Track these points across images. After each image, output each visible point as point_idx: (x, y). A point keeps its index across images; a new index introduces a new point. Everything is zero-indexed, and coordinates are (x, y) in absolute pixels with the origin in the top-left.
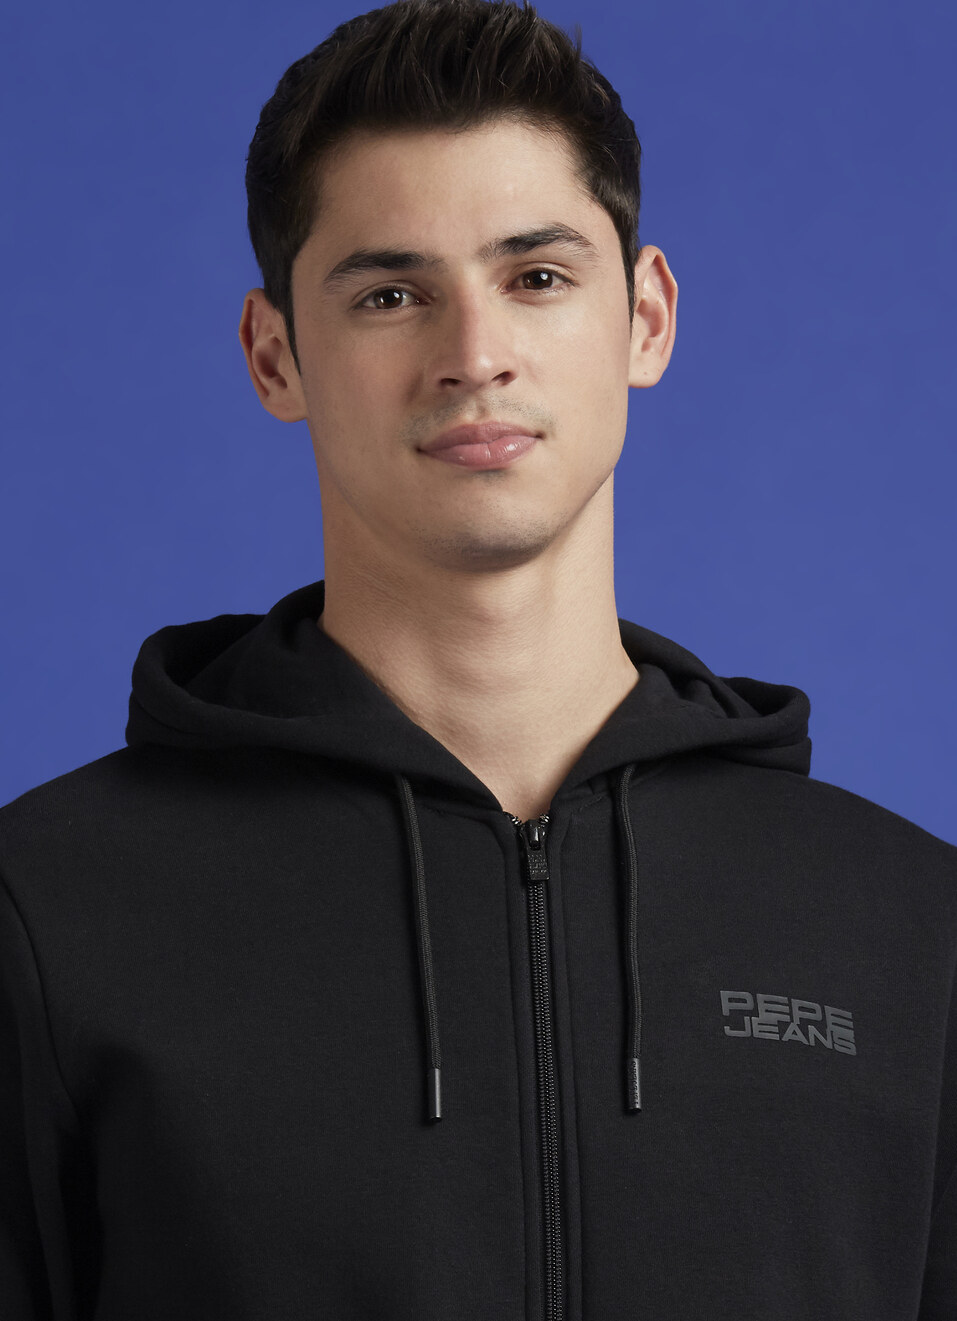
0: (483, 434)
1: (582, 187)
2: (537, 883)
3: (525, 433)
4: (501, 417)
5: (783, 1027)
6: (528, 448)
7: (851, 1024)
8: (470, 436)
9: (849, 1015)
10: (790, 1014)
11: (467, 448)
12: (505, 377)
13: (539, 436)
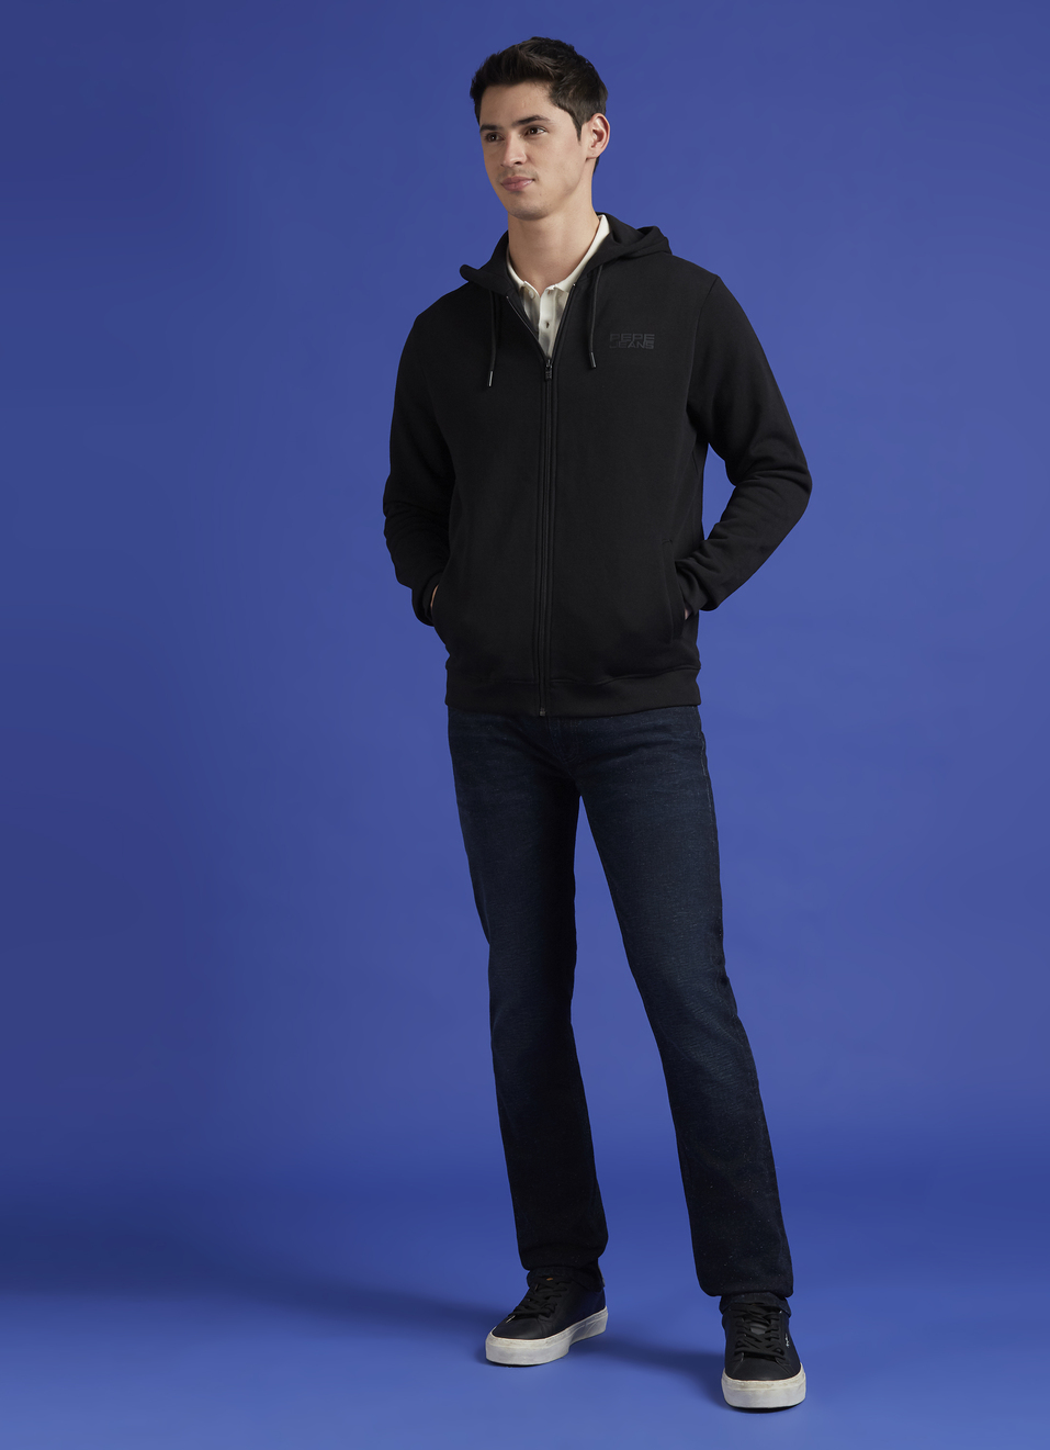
3: (528, 180)
4: (519, 175)
5: (629, 343)
6: (529, 184)
7: (653, 338)
8: (511, 181)
9: (653, 335)
10: (632, 339)
12: (519, 163)
13: (534, 180)
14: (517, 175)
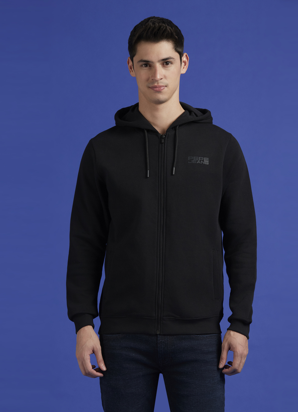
0: (158, 87)
1: (174, 50)
2: (163, 143)
3: (164, 86)
4: (160, 84)
5: (197, 161)
6: (164, 88)
7: (208, 160)
8: (156, 87)
9: (208, 158)
10: (199, 159)
11: (155, 88)
12: (161, 79)
13: (166, 86)
14: (160, 85)
